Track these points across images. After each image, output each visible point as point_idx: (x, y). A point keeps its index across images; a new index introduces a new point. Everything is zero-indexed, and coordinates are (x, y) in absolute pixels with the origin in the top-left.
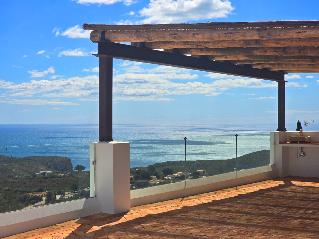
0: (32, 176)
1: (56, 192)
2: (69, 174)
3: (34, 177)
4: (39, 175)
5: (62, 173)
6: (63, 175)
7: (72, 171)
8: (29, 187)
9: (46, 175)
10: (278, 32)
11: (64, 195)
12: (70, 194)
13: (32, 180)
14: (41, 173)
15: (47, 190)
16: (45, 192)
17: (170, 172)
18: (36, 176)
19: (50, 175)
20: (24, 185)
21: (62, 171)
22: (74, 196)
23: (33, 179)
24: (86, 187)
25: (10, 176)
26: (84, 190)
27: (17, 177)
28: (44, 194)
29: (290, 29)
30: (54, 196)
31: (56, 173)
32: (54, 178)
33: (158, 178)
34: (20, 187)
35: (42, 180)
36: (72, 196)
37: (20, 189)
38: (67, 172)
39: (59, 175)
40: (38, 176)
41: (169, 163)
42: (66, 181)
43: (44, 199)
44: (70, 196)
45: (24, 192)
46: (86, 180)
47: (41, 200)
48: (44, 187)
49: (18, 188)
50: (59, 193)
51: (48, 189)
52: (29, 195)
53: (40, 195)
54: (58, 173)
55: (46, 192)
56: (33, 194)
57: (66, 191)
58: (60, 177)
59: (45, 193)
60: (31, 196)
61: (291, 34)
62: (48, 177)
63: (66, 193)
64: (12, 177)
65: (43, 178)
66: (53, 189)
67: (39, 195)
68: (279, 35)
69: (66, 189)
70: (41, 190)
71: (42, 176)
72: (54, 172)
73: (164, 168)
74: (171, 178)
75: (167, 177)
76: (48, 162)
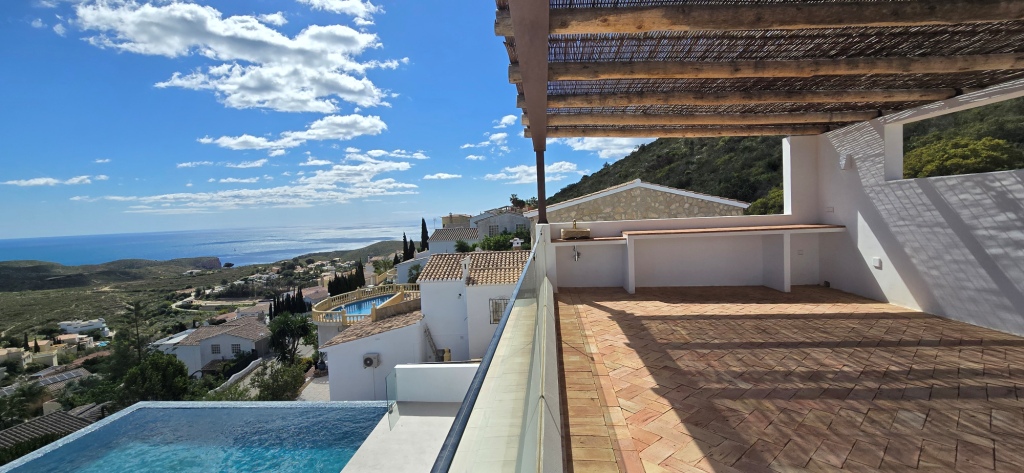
0: (179, 276)
2: (218, 271)
4: (186, 274)
6: (211, 272)
7: (220, 267)
8: (176, 285)
9: (194, 274)
11: (213, 289)
14: (189, 273)
17: (312, 262)
18: (183, 275)
19: (199, 274)
20: (171, 285)
21: (211, 269)
22: (224, 289)
23: (180, 278)
24: (236, 281)
25: (154, 277)
27: (163, 278)
31: (204, 271)
32: (203, 275)
33: (302, 266)
34: (167, 286)
35: (190, 278)
37: (166, 288)
38: (215, 270)
39: (208, 272)
41: (310, 255)
42: (215, 277)
43: (193, 294)
44: (220, 290)
45: (171, 291)
46: (235, 274)
47: (189, 295)
49: (164, 288)
50: (209, 288)
52: (176, 292)
53: (189, 291)
54: (206, 271)
56: (181, 292)
58: (209, 275)
59: (194, 290)
60: (179, 293)
62: (196, 275)
64: (157, 278)
67: (187, 291)
70: (190, 287)
71: (189, 275)
72: (202, 271)
73: (307, 259)
75: (309, 266)
76: (196, 263)
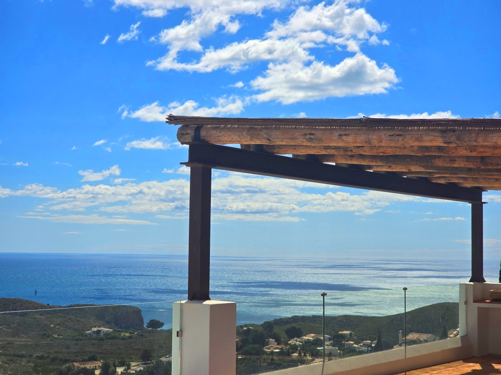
0: (79, 335)
1: (117, 363)
2: (137, 334)
3: (83, 338)
4: (91, 334)
5: (126, 332)
6: (128, 335)
7: (142, 328)
8: (74, 353)
9: (102, 334)
10: (473, 135)
11: (129, 368)
12: (138, 365)
13: (80, 342)
14: (94, 332)
15: (102, 358)
16: (99, 362)
17: (298, 334)
18: (86, 336)
19: (108, 335)
20: (67, 350)
21: (126, 329)
22: (144, 369)
23: (81, 340)
24: (164, 356)
25: (45, 335)
26: (161, 360)
27: (56, 336)
28: (97, 366)
29: (492, 132)
30: (113, 368)
31: (117, 331)
32: (114, 339)
33: (279, 342)
34: (61, 352)
35: (96, 342)
36: (142, 368)
37: (60, 356)
38: (134, 331)
39: (122, 334)
40: (89, 336)
41: (295, 319)
42: (133, 344)
43: (97, 372)
44: (138, 369)
45: (66, 361)
46: (164, 343)
48: (98, 353)
49: (57, 354)
50: (122, 364)
51: (104, 358)
52: (74, 365)
53: (92, 366)
54: (121, 332)
55: (101, 361)
56: (81, 365)
57: (133, 362)
58: (124, 339)
59: (99, 364)
60: (78, 367)
61: (495, 139)
62: (105, 338)
63: (133, 364)
64: (49, 336)
65: (96, 339)
66: (112, 357)
67: (89, 366)
68: (476, 141)
69: (132, 358)
70: (93, 359)
71: (95, 336)
72: (114, 331)
73: (289, 326)
74: (298, 343)
75: (292, 342)
76: (105, 315)
